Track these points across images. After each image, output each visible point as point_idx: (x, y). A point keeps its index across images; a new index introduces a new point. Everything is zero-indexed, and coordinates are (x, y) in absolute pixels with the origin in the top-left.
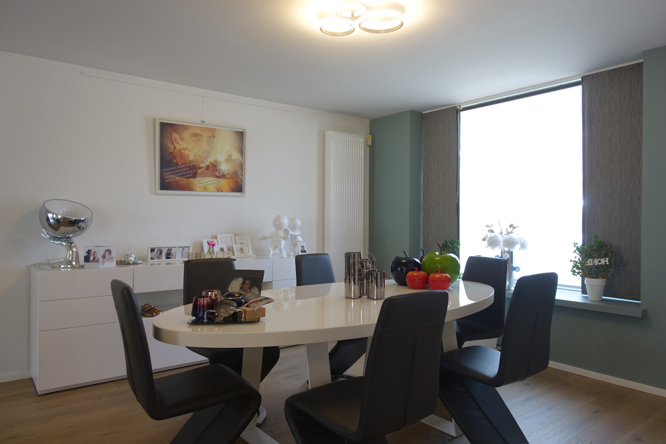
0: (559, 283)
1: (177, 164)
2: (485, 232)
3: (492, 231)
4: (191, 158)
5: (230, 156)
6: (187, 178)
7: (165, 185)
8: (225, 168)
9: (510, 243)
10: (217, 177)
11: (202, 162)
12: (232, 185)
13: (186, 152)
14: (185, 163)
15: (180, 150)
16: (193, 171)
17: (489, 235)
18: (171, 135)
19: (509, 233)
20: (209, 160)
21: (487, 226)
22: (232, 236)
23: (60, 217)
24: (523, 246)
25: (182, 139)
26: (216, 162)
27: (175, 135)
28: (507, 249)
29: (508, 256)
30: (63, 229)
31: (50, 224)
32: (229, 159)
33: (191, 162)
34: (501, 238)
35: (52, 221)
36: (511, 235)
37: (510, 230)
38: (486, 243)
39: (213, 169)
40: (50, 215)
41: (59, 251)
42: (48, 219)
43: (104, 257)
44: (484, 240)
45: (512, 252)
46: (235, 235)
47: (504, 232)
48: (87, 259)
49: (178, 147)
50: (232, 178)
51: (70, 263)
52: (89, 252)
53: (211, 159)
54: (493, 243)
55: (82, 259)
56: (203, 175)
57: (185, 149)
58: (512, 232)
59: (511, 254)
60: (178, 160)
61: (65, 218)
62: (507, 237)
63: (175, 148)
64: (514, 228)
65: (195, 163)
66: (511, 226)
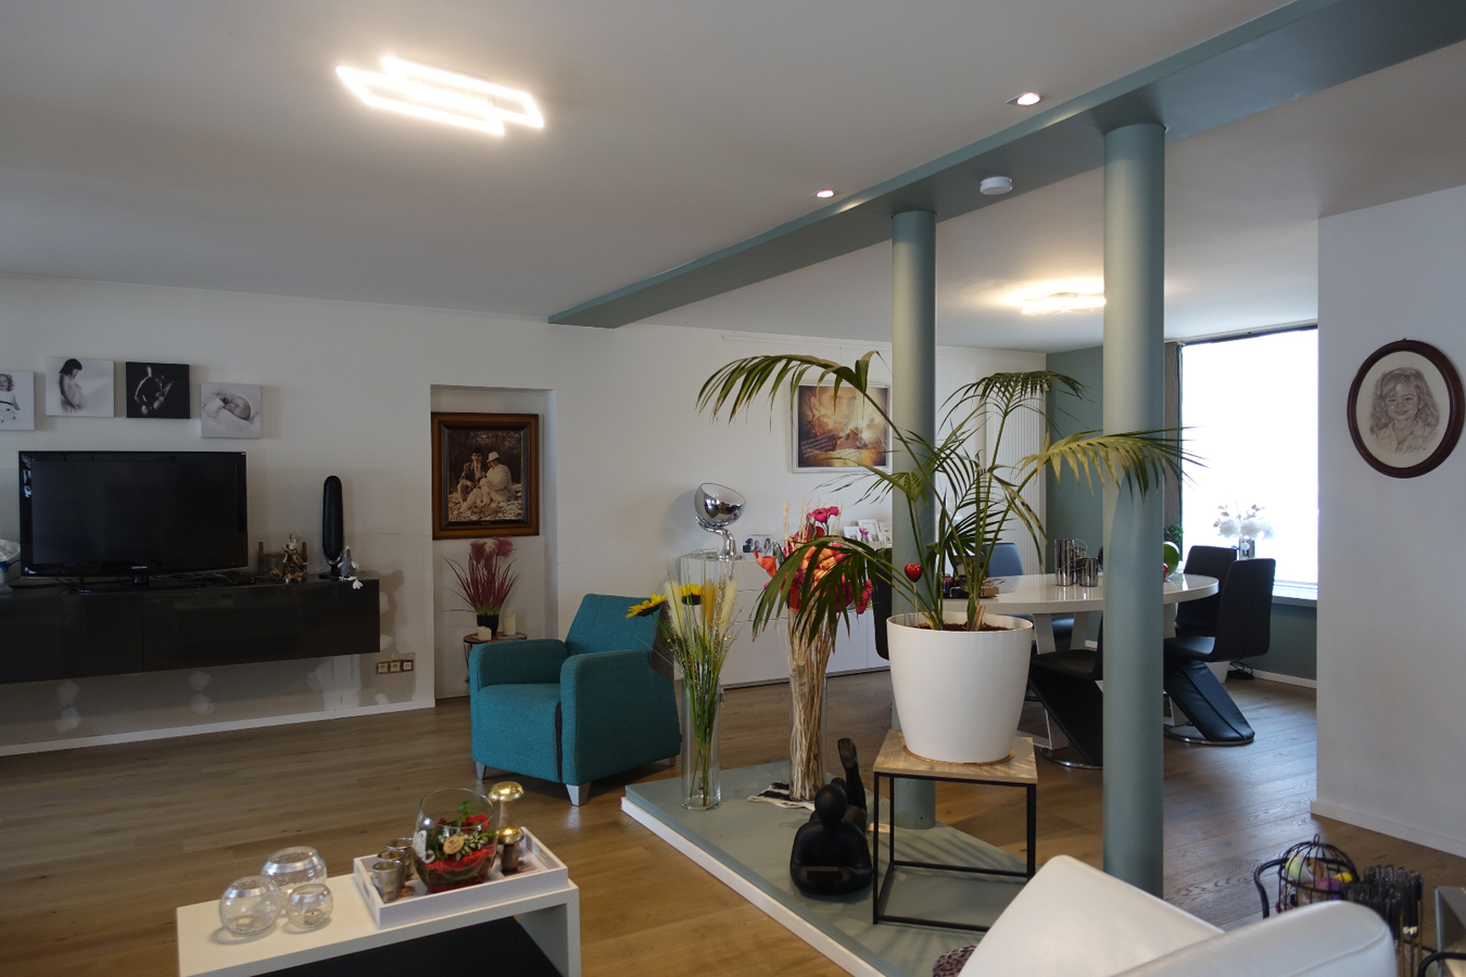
0: (1276, 578)
1: (816, 436)
2: (1217, 516)
3: (1226, 514)
4: (830, 427)
5: (872, 420)
6: (826, 451)
7: (804, 461)
8: (867, 436)
9: (1250, 530)
10: (858, 448)
11: (842, 430)
12: (874, 456)
13: (825, 420)
14: (824, 433)
15: (819, 418)
16: (832, 442)
17: (1223, 519)
18: (810, 400)
19: (1250, 516)
20: (850, 427)
21: (1220, 507)
22: (875, 521)
23: (718, 502)
24: (1268, 533)
25: (821, 404)
26: (857, 429)
27: (813, 399)
28: (1247, 537)
29: (1248, 547)
30: (721, 516)
31: (707, 510)
32: (871, 425)
33: (830, 431)
34: (1238, 524)
35: (710, 507)
36: (1251, 519)
37: (1252, 511)
38: (1218, 529)
39: (854, 437)
40: (708, 501)
41: (714, 541)
42: (706, 505)
43: (765, 547)
44: (1216, 525)
45: (1253, 542)
46: (878, 521)
47: (1244, 516)
48: (746, 549)
49: (817, 414)
50: (874, 448)
51: (728, 553)
52: (749, 541)
53: (851, 427)
54: (1227, 530)
55: (740, 549)
56: (843, 447)
57: (824, 416)
58: (1253, 516)
59: (1252, 544)
60: (817, 430)
61: (723, 504)
62: (1247, 522)
63: (814, 416)
64: (1257, 510)
65: (835, 433)
66: (1254, 507)
